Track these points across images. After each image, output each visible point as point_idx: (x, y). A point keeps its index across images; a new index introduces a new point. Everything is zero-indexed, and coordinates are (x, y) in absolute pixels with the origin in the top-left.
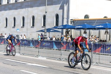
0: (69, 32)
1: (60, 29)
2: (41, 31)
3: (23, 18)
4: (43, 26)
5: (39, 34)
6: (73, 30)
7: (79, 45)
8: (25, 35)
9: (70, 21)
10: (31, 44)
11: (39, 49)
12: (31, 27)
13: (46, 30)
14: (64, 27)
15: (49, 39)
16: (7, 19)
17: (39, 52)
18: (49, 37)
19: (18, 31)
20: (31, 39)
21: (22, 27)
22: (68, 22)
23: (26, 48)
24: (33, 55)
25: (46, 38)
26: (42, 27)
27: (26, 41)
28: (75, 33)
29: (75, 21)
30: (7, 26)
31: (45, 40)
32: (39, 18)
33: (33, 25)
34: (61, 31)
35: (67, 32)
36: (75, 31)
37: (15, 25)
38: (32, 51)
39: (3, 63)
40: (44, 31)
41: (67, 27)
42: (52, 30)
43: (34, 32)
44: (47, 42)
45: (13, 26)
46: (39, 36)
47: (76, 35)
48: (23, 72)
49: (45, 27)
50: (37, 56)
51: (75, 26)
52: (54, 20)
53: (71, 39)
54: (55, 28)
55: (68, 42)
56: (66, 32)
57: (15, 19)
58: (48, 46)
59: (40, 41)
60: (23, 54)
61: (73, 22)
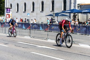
0: (77, 16)
1: (68, 13)
2: (50, 15)
3: (33, 4)
4: (51, 10)
5: (48, 18)
6: (80, 14)
7: (63, 27)
8: (35, 19)
9: (77, 5)
10: (41, 28)
11: (49, 32)
12: (41, 12)
13: (54, 14)
14: (72, 11)
15: (57, 23)
16: (18, 5)
17: (48, 35)
18: (57, 21)
19: (28, 15)
20: (40, 23)
21: (32, 12)
22: (75, 7)
23: (36, 31)
24: (42, 38)
25: (55, 22)
26: (51, 12)
27: (36, 25)
28: (82, 17)
29: (82, 5)
30: (18, 10)
31: (54, 23)
32: (48, 3)
33: (43, 10)
34: (69, 15)
35: (75, 16)
36: (82, 15)
37: (25, 10)
38: (42, 34)
39: (15, 45)
40: (52, 16)
41: (74, 12)
42: (60, 15)
43: (43, 17)
44: (56, 25)
45: (24, 11)
46: (48, 20)
47: (83, 19)
48: (33, 54)
49: (54, 12)
50: (47, 39)
51: (82, 10)
52: (62, 5)
53: (78, 23)
54: (63, 12)
55: (76, 26)
56: (73, 16)
57: (25, 4)
58: (57, 30)
59: (49, 24)
60: (34, 37)
61: (80, 6)
